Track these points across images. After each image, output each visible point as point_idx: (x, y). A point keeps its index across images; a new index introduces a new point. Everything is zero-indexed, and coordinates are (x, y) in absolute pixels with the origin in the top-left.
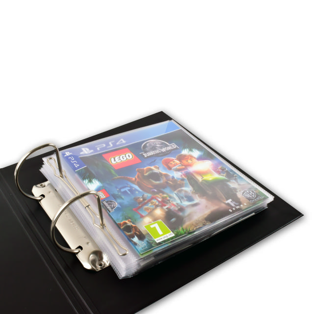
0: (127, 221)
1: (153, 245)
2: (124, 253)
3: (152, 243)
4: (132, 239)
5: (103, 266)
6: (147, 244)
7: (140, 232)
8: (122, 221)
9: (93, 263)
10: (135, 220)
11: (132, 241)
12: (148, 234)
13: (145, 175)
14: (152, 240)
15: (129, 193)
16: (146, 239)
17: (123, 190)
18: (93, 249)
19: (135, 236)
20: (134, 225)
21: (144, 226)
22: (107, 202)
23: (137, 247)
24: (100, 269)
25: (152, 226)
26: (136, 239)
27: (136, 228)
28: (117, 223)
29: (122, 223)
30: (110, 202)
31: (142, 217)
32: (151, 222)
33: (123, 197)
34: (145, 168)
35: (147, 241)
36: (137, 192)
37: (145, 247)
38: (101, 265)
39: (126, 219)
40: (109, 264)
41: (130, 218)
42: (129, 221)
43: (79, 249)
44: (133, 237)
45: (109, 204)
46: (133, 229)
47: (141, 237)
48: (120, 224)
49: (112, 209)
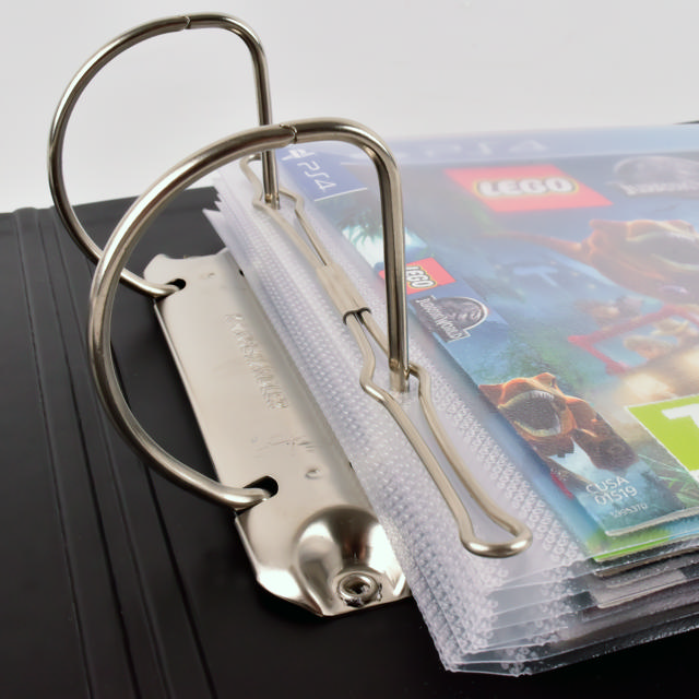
0: (533, 381)
1: (680, 497)
2: (500, 541)
3: (677, 487)
4: (555, 458)
5: (367, 591)
6: (648, 490)
7: (603, 429)
8: (505, 378)
9: (313, 570)
10: (580, 380)
11: (559, 468)
12: (653, 442)
13: (629, 239)
14: (674, 474)
15: (553, 283)
16: (640, 466)
17: (520, 272)
18: (333, 499)
19: (577, 448)
20: (569, 398)
21: (626, 408)
22: (437, 303)
23: (582, 498)
24: (344, 608)
25: (672, 414)
26: (578, 462)
27: (580, 412)
28: (479, 384)
29: (504, 385)
30: (451, 305)
31: (616, 371)
32: (663, 398)
33: (520, 292)
34: (629, 223)
35: (646, 475)
36: (592, 286)
37: (634, 501)
38: (356, 587)
39: (530, 372)
40: (407, 588)
41: (549, 367)
42: (542, 380)
43: (259, 491)
44: (565, 449)
45: (445, 311)
46: (567, 412)
47: (610, 452)
48: (496, 391)
49: (460, 326)
